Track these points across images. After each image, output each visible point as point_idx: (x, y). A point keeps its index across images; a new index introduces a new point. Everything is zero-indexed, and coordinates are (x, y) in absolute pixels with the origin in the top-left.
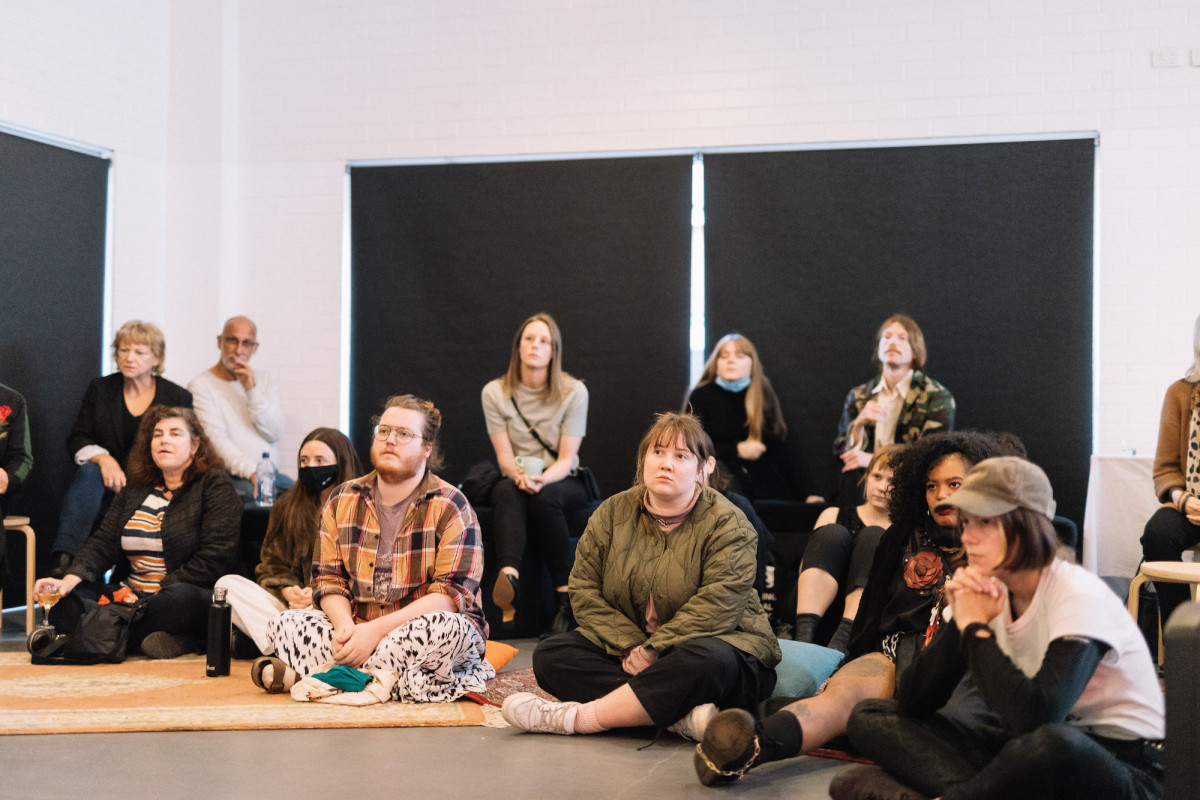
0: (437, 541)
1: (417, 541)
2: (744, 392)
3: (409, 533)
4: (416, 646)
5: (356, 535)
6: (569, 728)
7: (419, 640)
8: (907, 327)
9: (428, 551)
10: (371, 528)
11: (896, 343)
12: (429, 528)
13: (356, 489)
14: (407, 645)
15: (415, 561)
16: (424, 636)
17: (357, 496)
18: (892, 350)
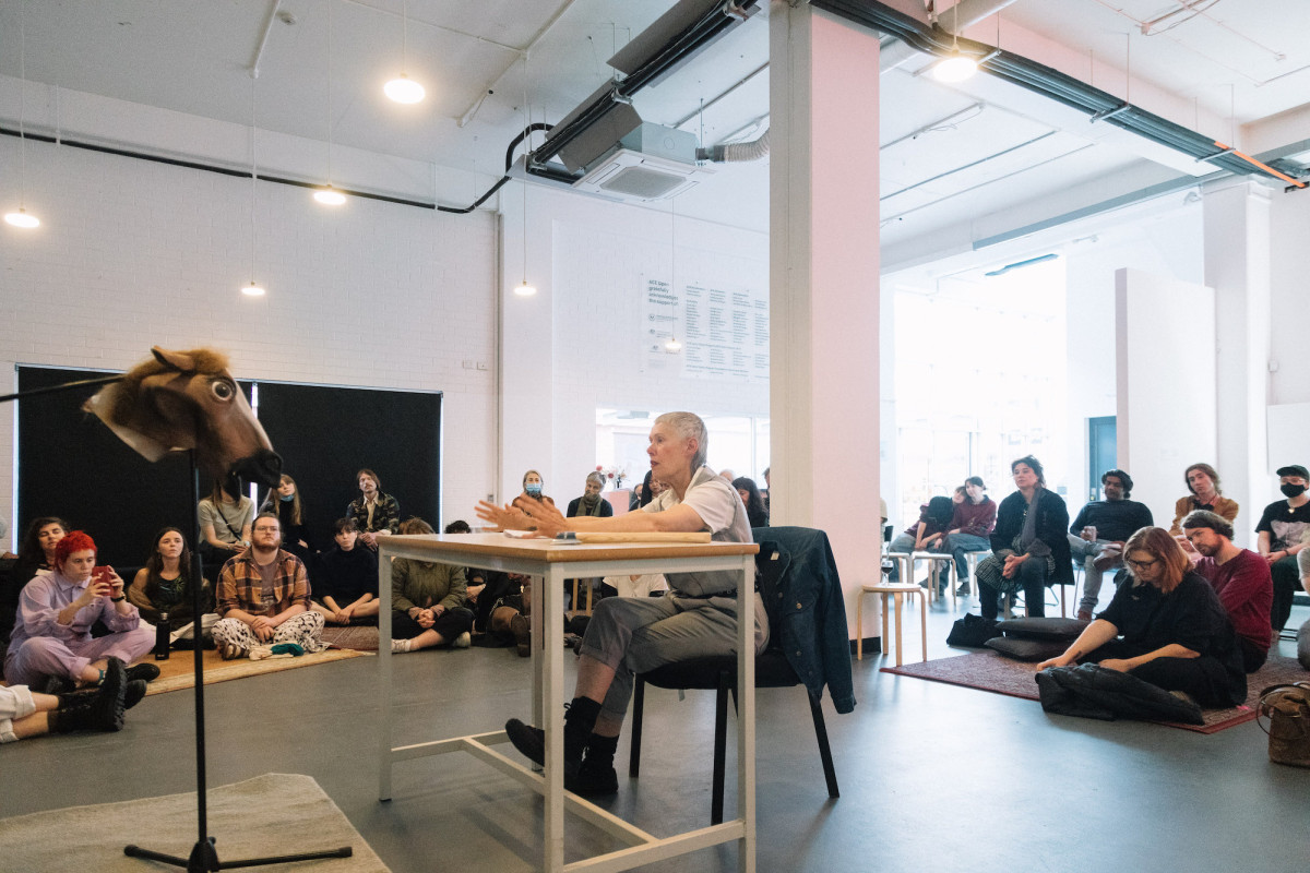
0: (295, 580)
1: (286, 581)
2: (292, 501)
3: (280, 577)
4: (309, 628)
5: (248, 582)
6: (407, 649)
7: (311, 625)
8: (369, 474)
9: (291, 585)
10: (255, 577)
11: (368, 482)
12: (291, 575)
13: (241, 560)
14: (304, 628)
15: (285, 590)
16: (313, 622)
17: (243, 564)
18: (367, 485)
